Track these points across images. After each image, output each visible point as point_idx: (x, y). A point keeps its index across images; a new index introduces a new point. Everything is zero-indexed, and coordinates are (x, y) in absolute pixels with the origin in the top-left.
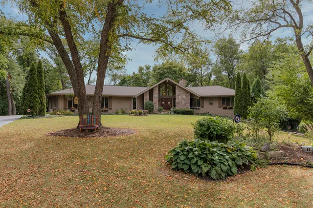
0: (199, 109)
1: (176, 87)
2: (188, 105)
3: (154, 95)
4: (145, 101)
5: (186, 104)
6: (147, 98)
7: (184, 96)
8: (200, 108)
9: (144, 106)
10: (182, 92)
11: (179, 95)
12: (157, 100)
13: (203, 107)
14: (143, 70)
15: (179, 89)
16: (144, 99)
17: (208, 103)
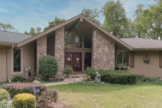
0: (126, 69)
1: (95, 33)
2: (112, 63)
3: (56, 45)
4: (38, 55)
5: (108, 62)
6: (42, 49)
7: (106, 49)
8: (129, 68)
9: (38, 65)
10: (103, 41)
11: (98, 47)
12: (62, 54)
13: (132, 66)
14: (34, 30)
15: (99, 36)
16: (38, 51)
17: (142, 61)
